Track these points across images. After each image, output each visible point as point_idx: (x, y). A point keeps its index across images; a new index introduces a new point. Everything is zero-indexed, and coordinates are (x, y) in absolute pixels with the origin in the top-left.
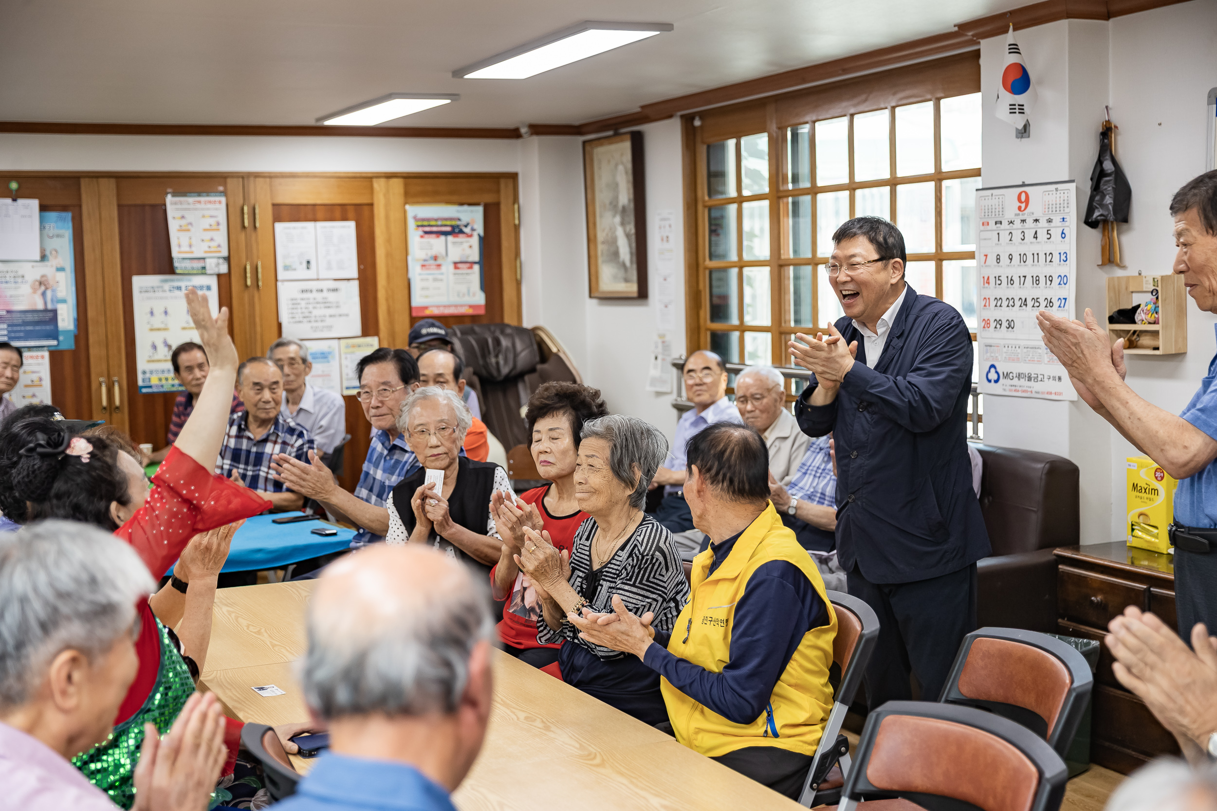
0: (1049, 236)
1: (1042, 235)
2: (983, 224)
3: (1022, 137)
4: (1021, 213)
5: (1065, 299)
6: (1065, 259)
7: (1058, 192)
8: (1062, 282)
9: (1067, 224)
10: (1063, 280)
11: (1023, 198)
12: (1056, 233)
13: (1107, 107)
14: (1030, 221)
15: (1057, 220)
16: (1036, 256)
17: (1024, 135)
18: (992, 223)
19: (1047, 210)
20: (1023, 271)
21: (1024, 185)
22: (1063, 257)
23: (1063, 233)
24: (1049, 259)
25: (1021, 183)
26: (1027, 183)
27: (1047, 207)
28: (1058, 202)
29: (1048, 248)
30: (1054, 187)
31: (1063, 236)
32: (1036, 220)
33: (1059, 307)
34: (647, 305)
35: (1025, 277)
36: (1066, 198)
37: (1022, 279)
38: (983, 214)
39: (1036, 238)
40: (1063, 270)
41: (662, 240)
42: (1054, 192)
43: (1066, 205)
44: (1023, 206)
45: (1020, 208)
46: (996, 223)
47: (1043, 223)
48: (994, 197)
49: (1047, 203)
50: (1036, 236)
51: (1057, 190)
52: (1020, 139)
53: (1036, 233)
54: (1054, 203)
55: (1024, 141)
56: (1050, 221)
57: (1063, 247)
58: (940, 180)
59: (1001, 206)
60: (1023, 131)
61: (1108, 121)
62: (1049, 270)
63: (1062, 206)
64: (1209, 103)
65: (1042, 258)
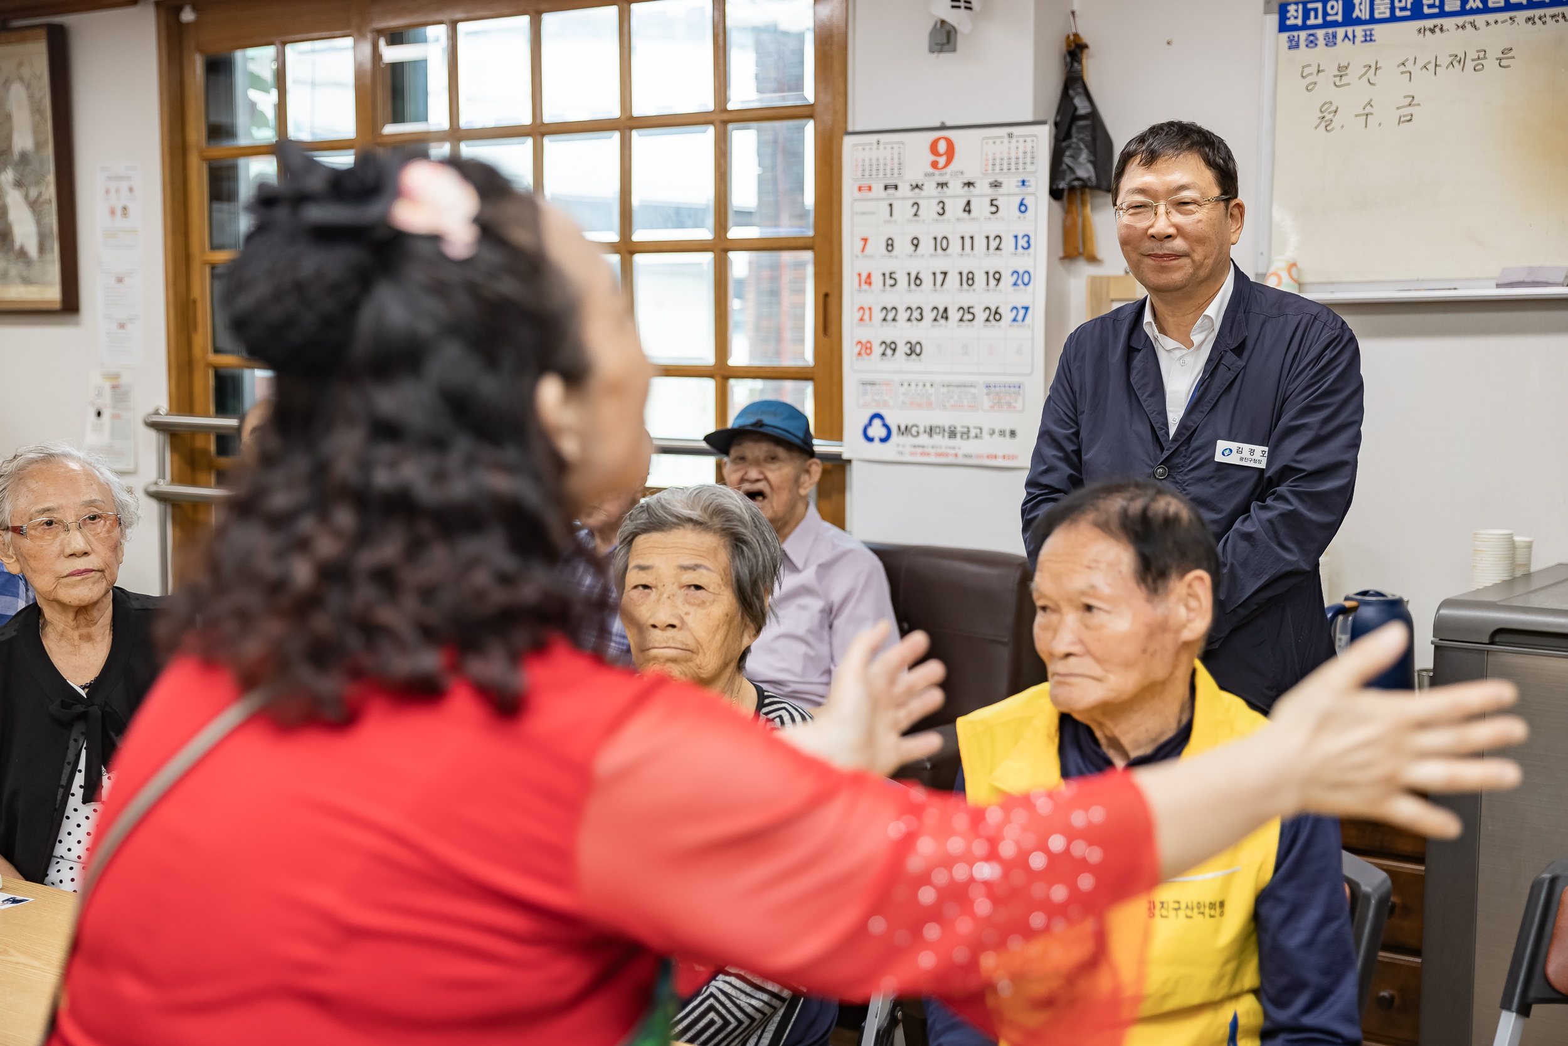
0: (994, 209)
1: (981, 207)
2: (860, 189)
3: (941, 51)
4: (937, 172)
5: (1026, 309)
6: (1026, 245)
7: (1014, 140)
8: (1020, 282)
9: (1030, 190)
10: (1022, 279)
11: (942, 147)
12: (1008, 205)
13: (1073, 13)
14: (955, 186)
15: (1010, 184)
16: (968, 242)
17: (946, 47)
18: (878, 188)
19: (990, 168)
20: (940, 263)
21: (943, 127)
22: (1022, 242)
23: (1022, 204)
24: (994, 244)
25: (937, 124)
26: (949, 123)
27: (990, 162)
28: (1013, 155)
29: (993, 228)
30: (1005, 131)
31: (1023, 208)
32: (969, 184)
33: (1015, 320)
34: (76, 324)
35: (945, 274)
36: (1029, 149)
37: (940, 278)
38: (859, 173)
39: (969, 211)
40: (1022, 263)
41: (113, 212)
42: (1006, 140)
43: (1028, 160)
44: (942, 161)
45: (934, 165)
46: (886, 188)
47: (982, 186)
48: (881, 146)
49: (990, 157)
50: (968, 208)
51: (1010, 135)
52: (935, 55)
53: (968, 203)
54: (1005, 156)
55: (945, 57)
56: (996, 185)
57: (1022, 226)
58: (725, 123)
59: (896, 161)
60: (945, 41)
61: (1076, 35)
62: (993, 263)
63: (1021, 161)
64: (1267, 12)
65: (980, 243)
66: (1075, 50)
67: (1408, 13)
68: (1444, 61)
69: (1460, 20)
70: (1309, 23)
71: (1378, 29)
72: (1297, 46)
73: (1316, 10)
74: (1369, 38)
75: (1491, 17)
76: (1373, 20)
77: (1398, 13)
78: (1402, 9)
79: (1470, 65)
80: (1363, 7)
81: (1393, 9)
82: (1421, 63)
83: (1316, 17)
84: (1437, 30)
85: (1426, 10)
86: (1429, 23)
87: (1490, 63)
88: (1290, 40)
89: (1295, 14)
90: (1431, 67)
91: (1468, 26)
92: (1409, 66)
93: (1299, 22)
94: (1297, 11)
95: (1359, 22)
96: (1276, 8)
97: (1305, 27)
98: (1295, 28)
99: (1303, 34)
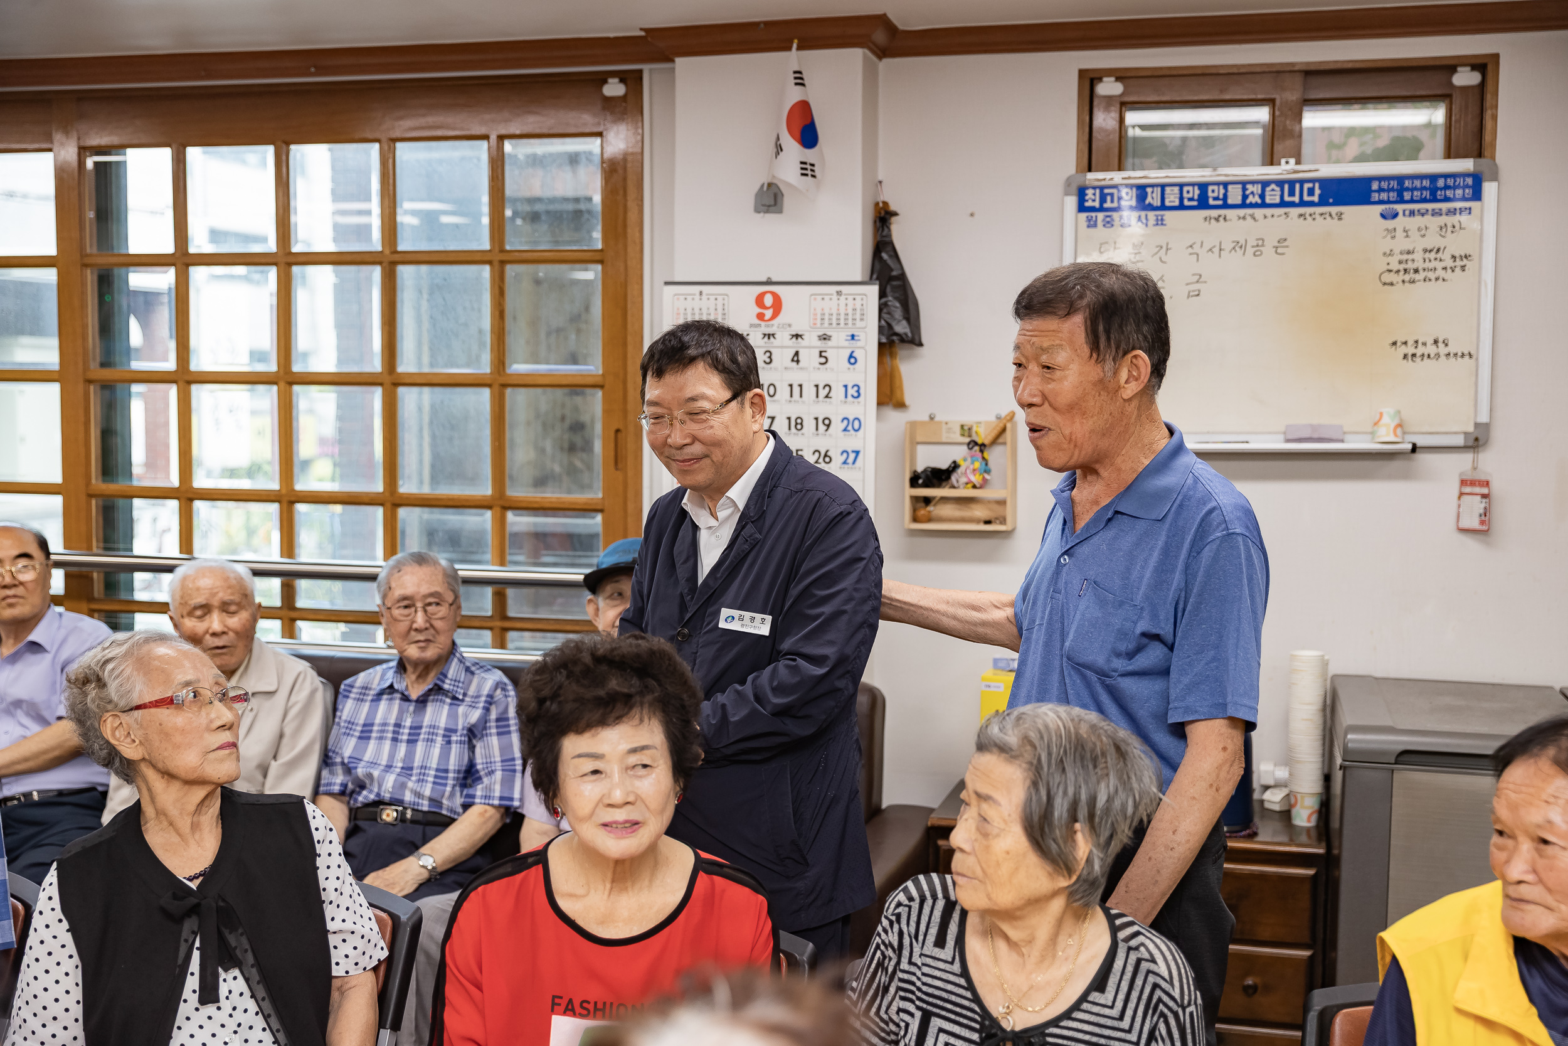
0: (823, 360)
1: (809, 357)
3: (767, 212)
4: (763, 323)
5: (857, 453)
6: (856, 394)
7: (843, 298)
8: (850, 428)
9: (859, 344)
10: (852, 425)
11: (768, 300)
12: (838, 356)
13: (880, 183)
14: (783, 337)
15: (839, 337)
16: (796, 390)
17: (772, 208)
19: (819, 322)
21: (769, 282)
22: (852, 391)
23: (851, 356)
24: (823, 393)
25: (764, 279)
26: (774, 279)
27: (819, 317)
28: (842, 312)
29: (822, 377)
30: (833, 289)
31: (852, 360)
32: (797, 336)
33: (845, 463)
36: (858, 307)
39: (798, 361)
40: (853, 410)
42: (835, 297)
43: (858, 317)
44: (768, 314)
45: (760, 317)
47: (811, 339)
48: (704, 297)
49: (819, 312)
50: (796, 358)
51: (839, 293)
52: (762, 214)
53: (797, 353)
54: (834, 312)
55: (771, 217)
56: (825, 338)
57: (853, 376)
58: (503, 263)
59: (722, 311)
60: (772, 203)
61: (885, 203)
62: (823, 409)
63: (850, 317)
64: (1067, 194)
65: (809, 391)
66: (883, 217)
67: (1195, 203)
68: (1228, 246)
69: (1242, 212)
70: (1105, 205)
71: (1168, 215)
72: (1095, 225)
73: (1112, 195)
74: (1160, 222)
75: (1268, 211)
76: (1163, 207)
77: (1186, 203)
78: (1190, 199)
79: (1250, 251)
80: (1154, 195)
81: (1181, 199)
82: (1207, 246)
83: (1112, 201)
84: (1221, 219)
85: (1211, 202)
86: (1215, 213)
87: (1268, 250)
88: (1089, 219)
89: (1093, 197)
90: (1216, 250)
91: (1249, 218)
92: (1197, 248)
93: (1097, 204)
94: (1094, 194)
95: (1151, 208)
96: (1074, 189)
97: (1101, 209)
98: (1092, 209)
99: (1100, 216)
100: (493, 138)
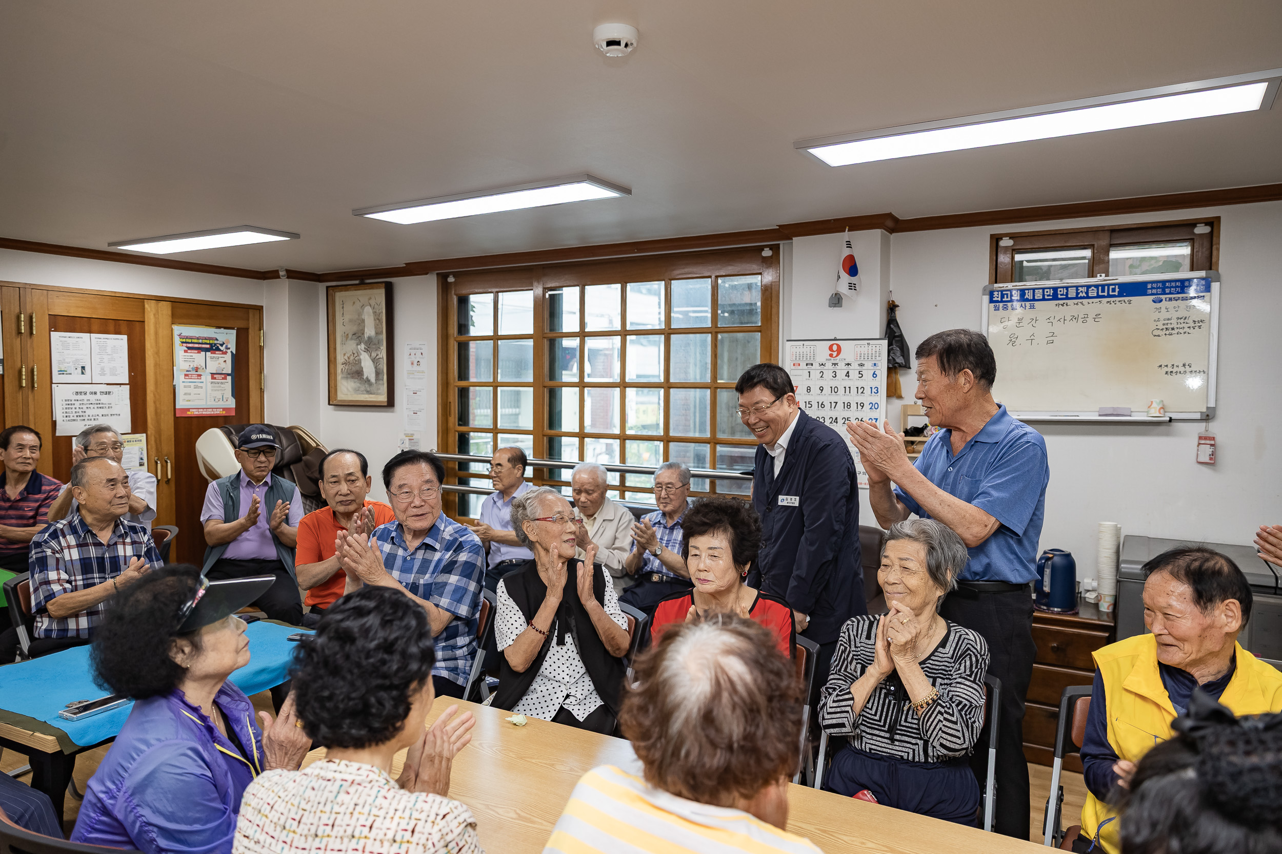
0: (860, 376)
1: (854, 374)
2: (794, 365)
3: (834, 307)
4: (832, 359)
6: (876, 392)
7: (871, 346)
9: (878, 368)
10: (874, 406)
11: (835, 348)
12: (868, 374)
13: (891, 292)
14: (842, 365)
15: (868, 365)
16: (848, 389)
17: (838, 305)
18: (803, 365)
19: (858, 358)
20: (834, 398)
21: (835, 339)
22: (874, 390)
23: (874, 374)
24: (860, 391)
25: (833, 338)
26: (838, 338)
27: (859, 355)
28: (870, 353)
29: (860, 384)
30: (866, 342)
31: (875, 376)
32: (848, 364)
34: (393, 412)
35: (836, 403)
36: (878, 350)
37: (833, 405)
38: (794, 358)
40: (874, 399)
41: (412, 364)
42: (866, 346)
43: (878, 355)
44: (835, 354)
45: (831, 355)
46: (807, 365)
47: (855, 366)
48: (805, 347)
49: (859, 353)
50: (848, 375)
51: (868, 344)
52: (830, 308)
53: (848, 372)
54: (866, 353)
55: (837, 309)
56: (861, 365)
57: (874, 383)
58: (717, 333)
59: (812, 353)
60: (837, 302)
61: (893, 301)
62: (860, 399)
63: (874, 355)
64: (984, 294)
65: (854, 390)
66: (892, 308)
67: (1051, 297)
68: (1068, 318)
69: (1076, 301)
70: (1004, 300)
71: (1036, 303)
72: (998, 309)
73: (1007, 294)
74: (1032, 307)
75: (1090, 301)
76: (1034, 300)
77: (1046, 297)
78: (1048, 296)
79: (1080, 320)
80: (1029, 294)
81: (1044, 295)
82: (1057, 319)
83: (1007, 298)
84: (1065, 305)
85: (1059, 296)
86: (1061, 302)
87: (1090, 320)
88: (995, 307)
89: (997, 296)
90: (1063, 320)
91: (1079, 304)
92: (1052, 320)
93: (999, 299)
94: (998, 294)
95: (1028, 300)
96: (988, 292)
97: (1002, 301)
98: (997, 302)
99: (1001, 305)
100: (713, 277)
